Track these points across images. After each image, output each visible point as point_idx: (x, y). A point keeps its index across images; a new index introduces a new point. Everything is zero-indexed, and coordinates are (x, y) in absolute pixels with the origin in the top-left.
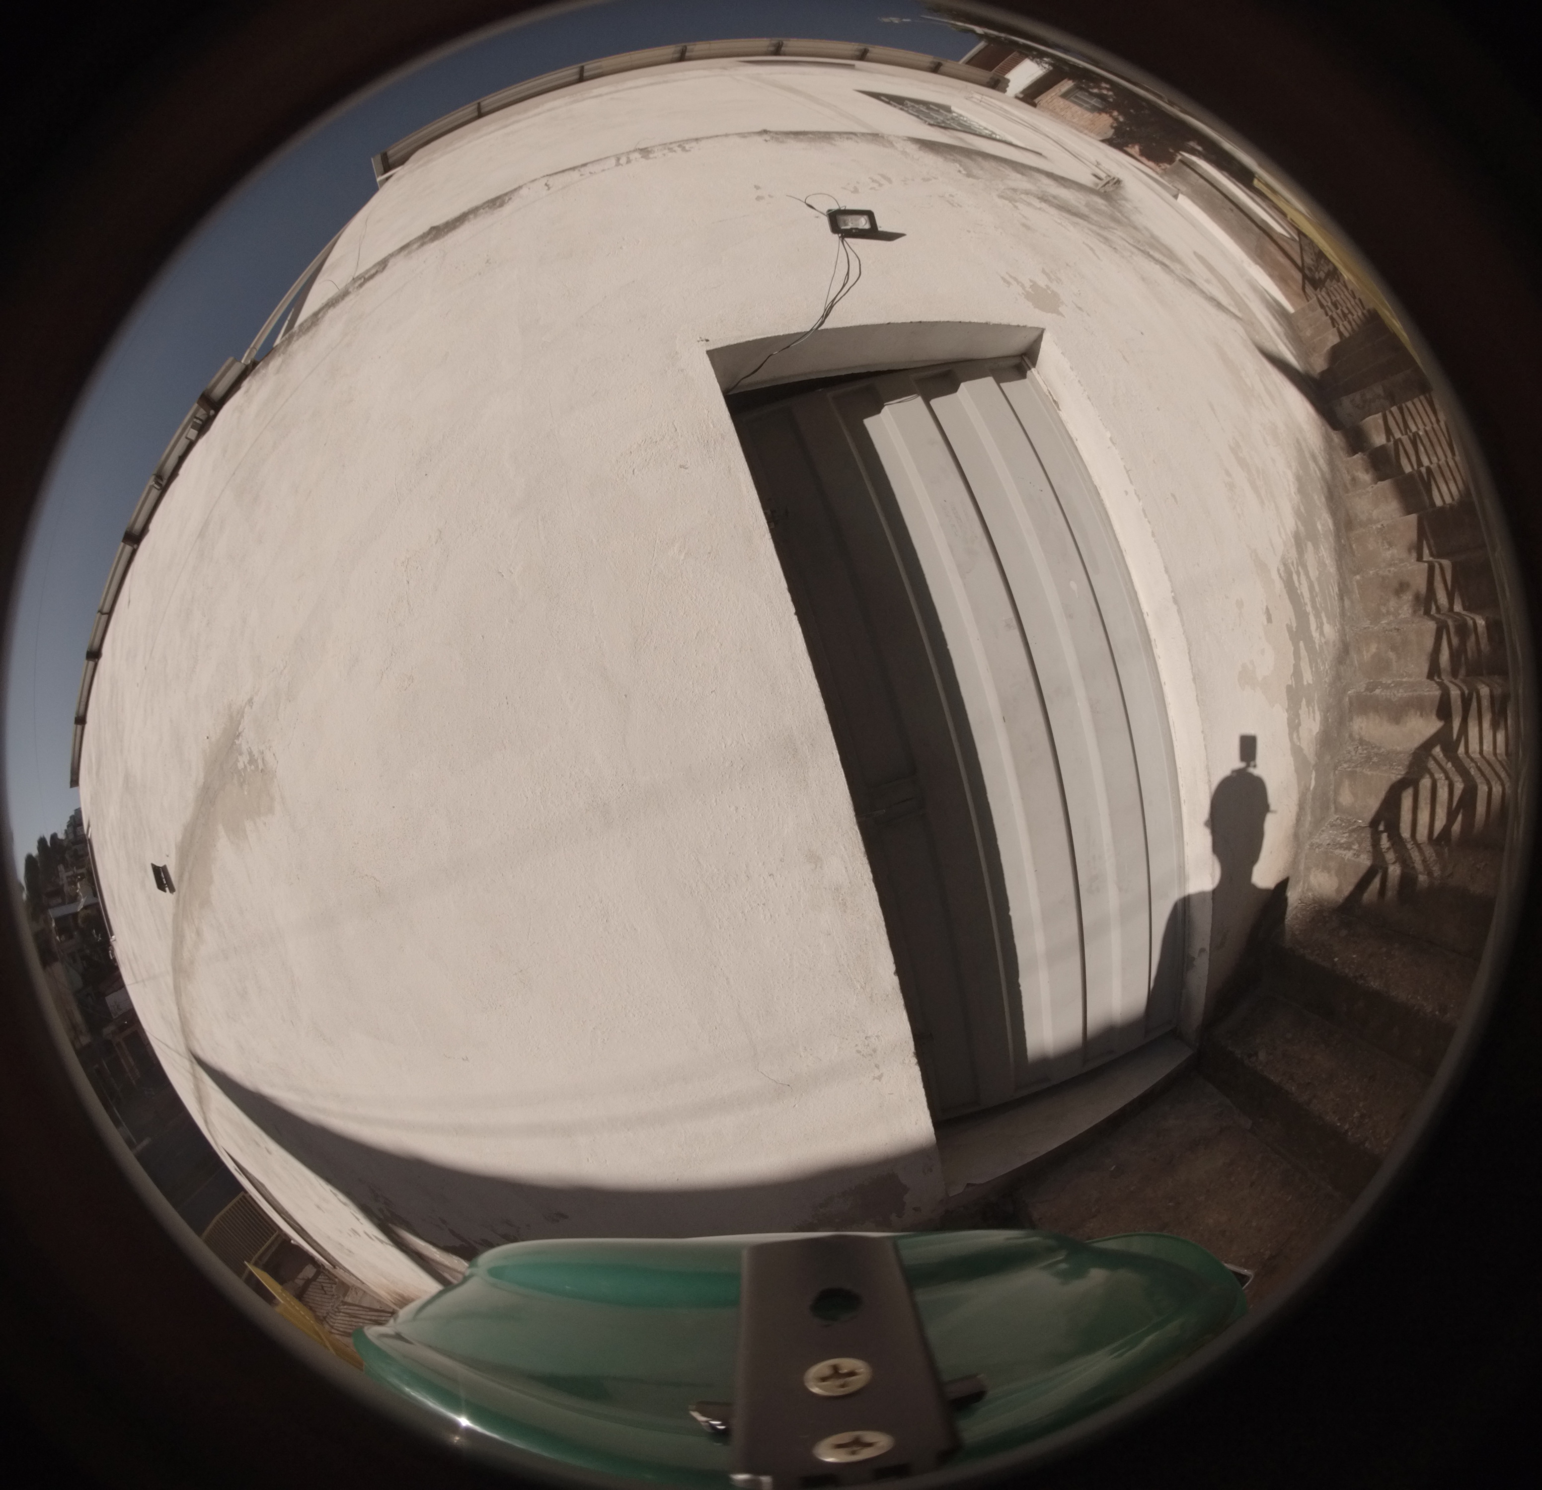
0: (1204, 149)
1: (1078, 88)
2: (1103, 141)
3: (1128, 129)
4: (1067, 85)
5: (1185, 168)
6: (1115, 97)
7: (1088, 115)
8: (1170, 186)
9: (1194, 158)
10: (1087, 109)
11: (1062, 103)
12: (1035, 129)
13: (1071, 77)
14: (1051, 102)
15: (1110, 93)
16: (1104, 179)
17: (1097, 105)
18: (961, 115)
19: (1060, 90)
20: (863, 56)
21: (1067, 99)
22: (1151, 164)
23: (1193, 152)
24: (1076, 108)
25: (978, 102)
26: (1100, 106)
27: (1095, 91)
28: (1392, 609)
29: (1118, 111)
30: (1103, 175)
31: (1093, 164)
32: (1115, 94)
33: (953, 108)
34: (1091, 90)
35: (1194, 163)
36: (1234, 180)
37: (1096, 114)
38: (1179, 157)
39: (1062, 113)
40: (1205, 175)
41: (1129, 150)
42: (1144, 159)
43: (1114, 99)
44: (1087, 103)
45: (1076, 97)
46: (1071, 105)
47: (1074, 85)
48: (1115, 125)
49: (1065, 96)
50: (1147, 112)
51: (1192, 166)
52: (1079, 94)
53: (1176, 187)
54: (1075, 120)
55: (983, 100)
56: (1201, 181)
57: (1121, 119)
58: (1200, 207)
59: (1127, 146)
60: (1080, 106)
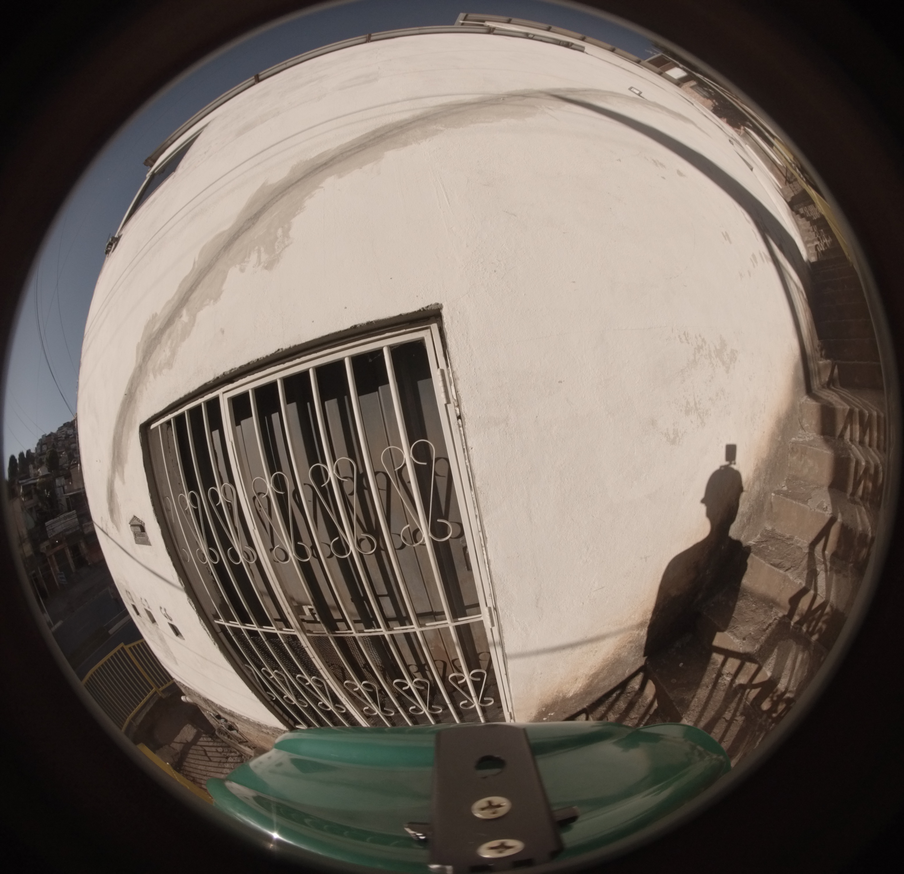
0: (751, 125)
3: (719, 109)
4: (693, 83)
7: (702, 99)
9: (749, 130)
10: (701, 95)
11: (691, 90)
13: (695, 81)
14: (687, 88)
15: (713, 94)
17: (706, 95)
19: (690, 85)
21: (694, 90)
22: (731, 126)
23: (749, 127)
24: (696, 94)
26: (708, 96)
27: (706, 89)
29: (715, 101)
37: (705, 99)
38: (742, 128)
40: (753, 137)
41: (722, 118)
42: (728, 124)
43: (714, 96)
44: (702, 93)
45: (697, 89)
46: (695, 92)
47: (697, 84)
48: (714, 106)
49: (692, 87)
50: (726, 103)
51: (748, 132)
52: (698, 88)
53: (746, 142)
54: (698, 99)
56: (753, 141)
57: (717, 104)
58: (753, 150)
60: (699, 93)
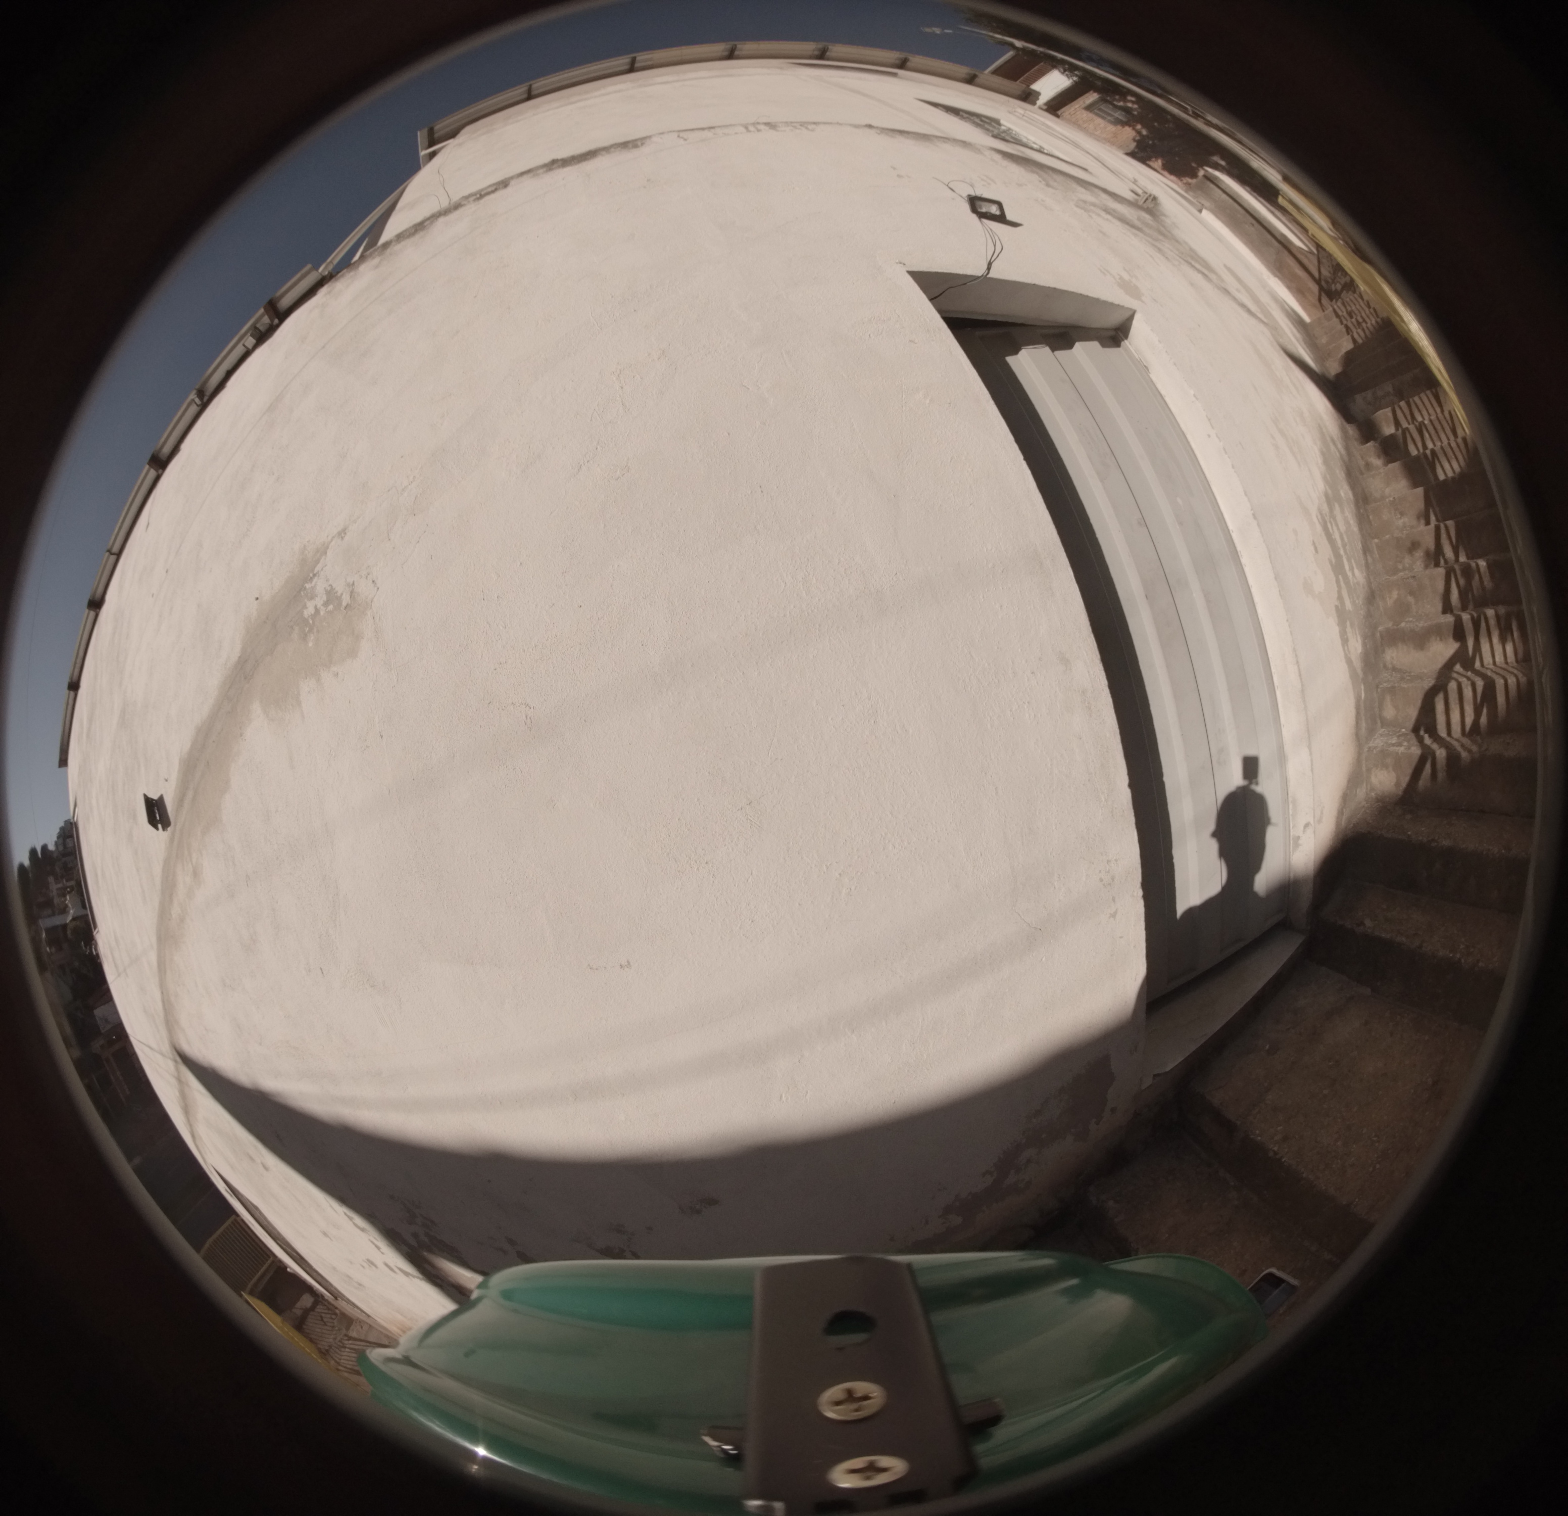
0: (1228, 163)
1: (1103, 100)
2: (1127, 154)
3: (1150, 142)
4: (1092, 97)
5: (1208, 183)
6: (1139, 110)
7: (1111, 128)
8: (1194, 201)
9: (1217, 174)
10: (1109, 121)
11: (1086, 115)
12: (1076, 145)
13: (1096, 90)
14: (1074, 114)
15: (1136, 106)
16: (1142, 195)
17: (1121, 118)
18: (1009, 129)
19: (1084, 102)
20: (902, 65)
21: (1091, 112)
22: (1172, 177)
23: (1216, 167)
24: (1099, 121)
25: (1021, 116)
26: (1124, 119)
27: (1121, 104)
28: (1407, 565)
29: (1142, 124)
30: (1140, 192)
31: (1131, 181)
32: (1140, 107)
33: (1002, 122)
34: (1115, 103)
35: (1217, 178)
36: (1255, 194)
37: (1119, 127)
38: (1201, 173)
39: (1085, 126)
40: (1227, 190)
41: (1151, 163)
42: (1166, 173)
43: (1138, 112)
44: (1112, 116)
45: (1100, 110)
46: (1095, 117)
47: (1100, 97)
48: (1138, 138)
49: (1089, 108)
50: (1171, 125)
51: (1216, 182)
52: (1103, 107)
53: (1200, 203)
54: (1098, 133)
55: (1026, 115)
56: (1224, 196)
57: (1144, 132)
58: (1223, 222)
59: (1150, 159)
60: (1103, 118)
